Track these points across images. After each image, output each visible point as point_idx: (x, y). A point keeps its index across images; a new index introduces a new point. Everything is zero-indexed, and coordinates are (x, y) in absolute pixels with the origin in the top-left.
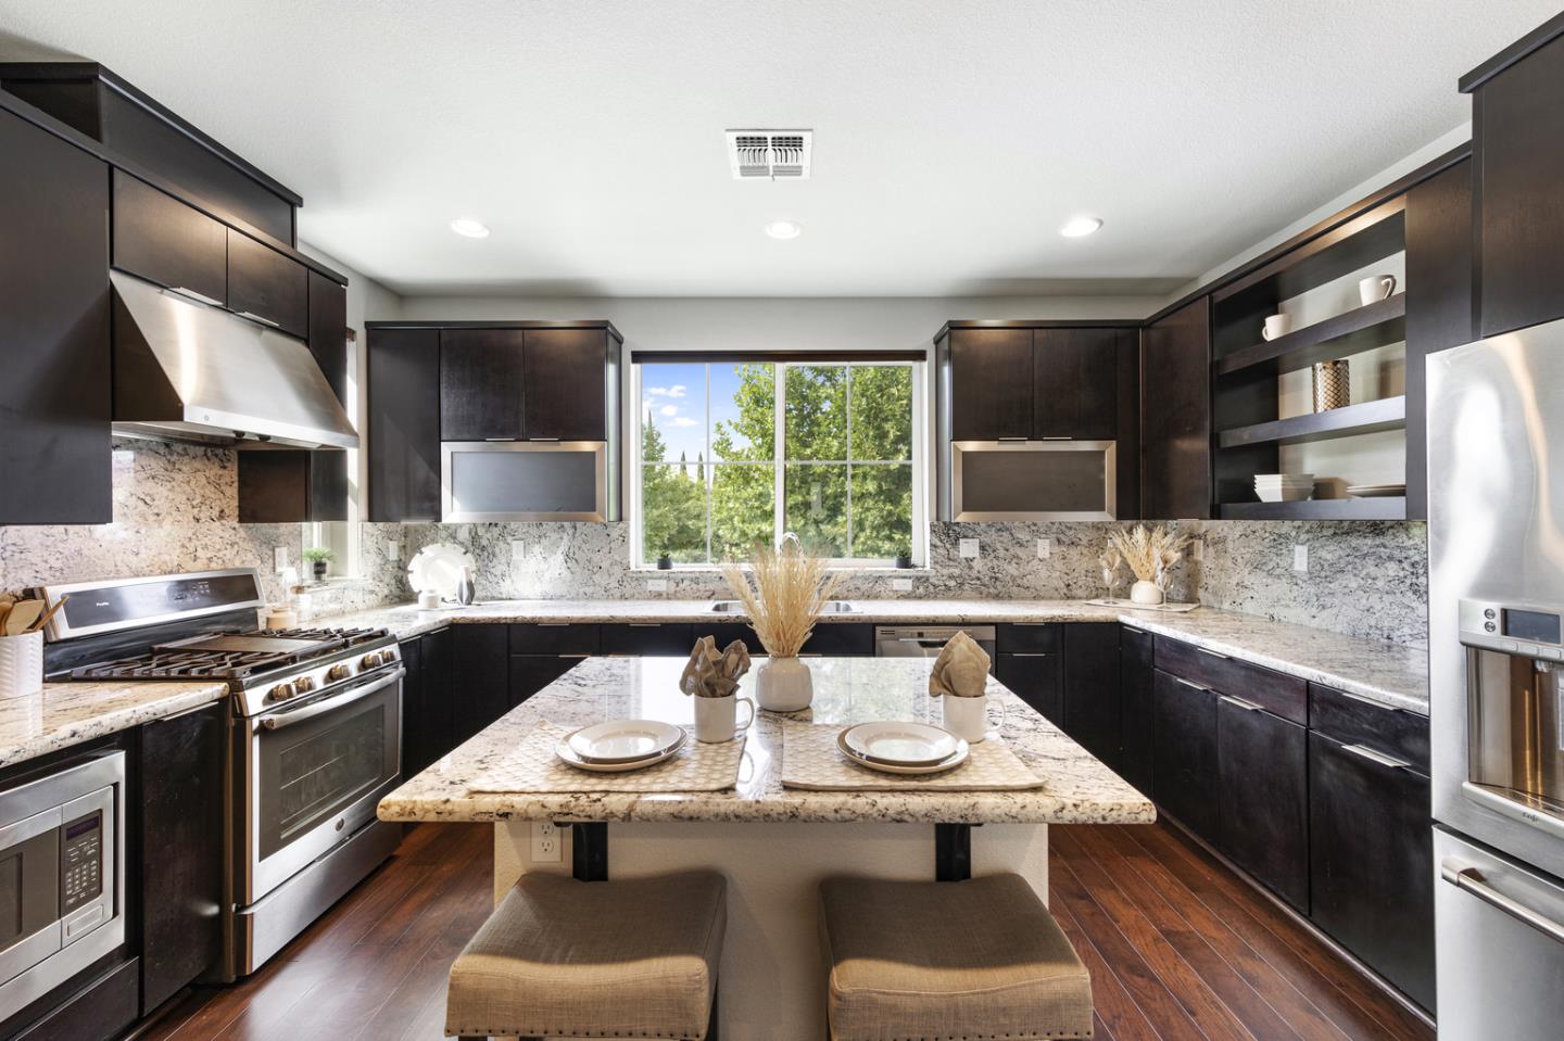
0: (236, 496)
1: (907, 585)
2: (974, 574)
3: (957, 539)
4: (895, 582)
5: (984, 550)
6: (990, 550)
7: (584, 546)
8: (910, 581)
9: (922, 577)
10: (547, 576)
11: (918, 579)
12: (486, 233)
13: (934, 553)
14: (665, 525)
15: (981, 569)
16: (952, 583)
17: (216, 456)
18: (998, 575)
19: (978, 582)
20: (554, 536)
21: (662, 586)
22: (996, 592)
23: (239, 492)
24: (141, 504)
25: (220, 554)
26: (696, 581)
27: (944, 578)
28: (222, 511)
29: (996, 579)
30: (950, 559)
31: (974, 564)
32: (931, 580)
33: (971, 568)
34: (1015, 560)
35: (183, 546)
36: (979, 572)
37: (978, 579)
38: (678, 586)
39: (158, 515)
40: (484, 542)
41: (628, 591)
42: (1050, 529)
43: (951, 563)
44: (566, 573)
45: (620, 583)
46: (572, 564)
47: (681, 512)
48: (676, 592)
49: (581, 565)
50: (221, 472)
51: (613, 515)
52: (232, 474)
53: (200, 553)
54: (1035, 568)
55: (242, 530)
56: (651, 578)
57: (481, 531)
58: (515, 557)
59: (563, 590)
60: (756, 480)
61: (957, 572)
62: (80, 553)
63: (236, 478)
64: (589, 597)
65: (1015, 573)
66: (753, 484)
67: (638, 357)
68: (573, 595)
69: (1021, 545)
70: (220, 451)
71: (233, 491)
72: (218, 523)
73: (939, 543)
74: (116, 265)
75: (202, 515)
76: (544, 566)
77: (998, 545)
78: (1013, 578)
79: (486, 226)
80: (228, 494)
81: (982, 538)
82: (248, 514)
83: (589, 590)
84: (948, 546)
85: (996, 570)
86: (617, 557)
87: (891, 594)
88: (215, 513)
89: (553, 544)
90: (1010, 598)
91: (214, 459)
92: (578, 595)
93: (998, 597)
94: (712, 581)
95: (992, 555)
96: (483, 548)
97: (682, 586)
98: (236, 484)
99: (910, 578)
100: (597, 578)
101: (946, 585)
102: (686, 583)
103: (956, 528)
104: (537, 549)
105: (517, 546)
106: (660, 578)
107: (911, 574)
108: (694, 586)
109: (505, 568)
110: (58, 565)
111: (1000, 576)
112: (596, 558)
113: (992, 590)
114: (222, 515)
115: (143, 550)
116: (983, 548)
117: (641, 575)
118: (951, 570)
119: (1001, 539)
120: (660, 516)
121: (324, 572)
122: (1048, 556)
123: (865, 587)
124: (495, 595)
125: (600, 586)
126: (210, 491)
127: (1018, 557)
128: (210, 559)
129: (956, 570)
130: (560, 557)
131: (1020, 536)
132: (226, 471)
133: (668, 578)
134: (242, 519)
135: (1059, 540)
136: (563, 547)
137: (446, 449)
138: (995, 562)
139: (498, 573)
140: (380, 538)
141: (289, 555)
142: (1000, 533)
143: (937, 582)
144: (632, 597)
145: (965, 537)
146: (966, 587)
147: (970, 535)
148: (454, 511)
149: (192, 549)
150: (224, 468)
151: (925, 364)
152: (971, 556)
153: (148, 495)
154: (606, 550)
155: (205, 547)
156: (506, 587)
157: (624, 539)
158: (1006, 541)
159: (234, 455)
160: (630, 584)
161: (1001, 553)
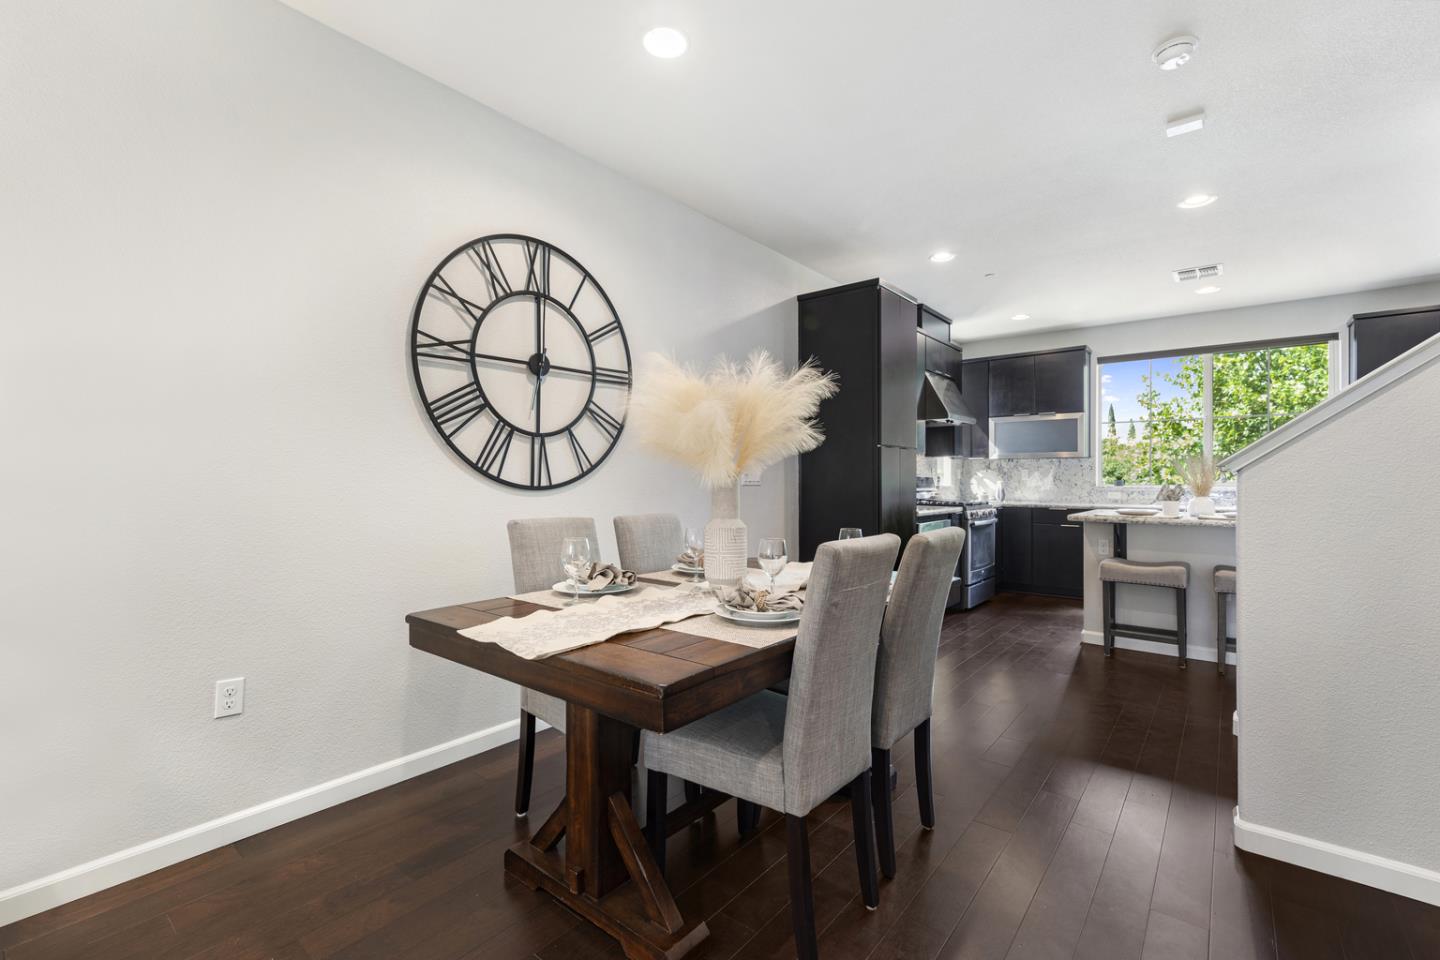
7: (1065, 473)
10: (1043, 489)
20: (1047, 466)
21: (1118, 496)
26: (1142, 493)
38: (1127, 497)
40: (1005, 470)
41: (1095, 498)
44: (1055, 488)
45: (1090, 494)
46: (1058, 483)
49: (1062, 482)
51: (1086, 454)
56: (1111, 491)
57: (1004, 464)
58: (1023, 479)
59: (1053, 497)
60: (1190, 431)
64: (1069, 501)
66: (1185, 434)
67: (1101, 360)
76: (1041, 484)
83: (1069, 498)
86: (1087, 479)
89: (1046, 471)
92: (1062, 500)
96: (1005, 474)
97: (1132, 496)
100: (1074, 491)
102: (1135, 494)
104: (1036, 474)
105: (1024, 473)
106: (1117, 491)
108: (1141, 496)
109: (1017, 484)
112: (1074, 479)
117: (1103, 490)
124: (1012, 499)
125: (1076, 495)
130: (1050, 478)
133: (1122, 491)
136: (1052, 473)
137: (992, 422)
139: (1016, 487)
148: (994, 453)
151: (1340, 343)
154: (1080, 475)
156: (1018, 495)
157: (1092, 468)
160: (1096, 494)
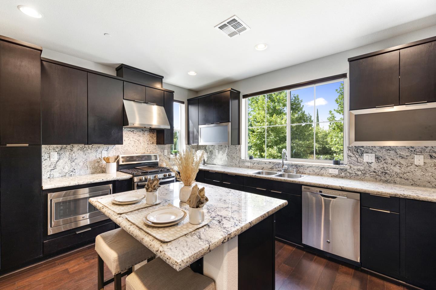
0: (156, 139)
1: (336, 172)
2: (372, 169)
3: (362, 153)
4: (330, 170)
5: (378, 159)
6: (382, 159)
7: (231, 152)
8: (337, 170)
9: (343, 169)
10: (223, 160)
11: (341, 169)
12: (196, 74)
13: (350, 159)
14: (311, 146)
15: (376, 168)
16: (359, 173)
17: (152, 131)
18: (386, 171)
19: (375, 174)
20: (224, 149)
21: (249, 164)
22: (386, 179)
23: (157, 139)
24: (137, 141)
25: (153, 151)
26: (258, 163)
27: (355, 170)
28: (153, 142)
29: (386, 173)
30: (358, 162)
31: (372, 165)
32: (348, 171)
33: (370, 167)
34: (398, 165)
35: (145, 149)
36: (375, 169)
37: (375, 172)
38: (253, 165)
39: (141, 143)
40: (211, 150)
41: (241, 165)
42: (425, 150)
43: (359, 164)
44: (227, 159)
45: (239, 162)
46: (228, 156)
47: (324, 142)
48: (253, 166)
49: (230, 157)
50: (153, 134)
52: (155, 135)
53: (148, 150)
54: (412, 170)
55: (157, 146)
56: (246, 162)
57: (210, 147)
58: (216, 154)
59: (226, 164)
61: (362, 168)
62: (127, 150)
63: (156, 136)
64: (232, 166)
65: (398, 171)
67: (245, 96)
68: (228, 165)
69: (403, 158)
70: (153, 131)
71: (155, 138)
72: (152, 145)
73: (352, 155)
74: (124, 98)
75: (149, 143)
76: (222, 157)
77: (387, 157)
78: (397, 174)
79: (196, 72)
80: (154, 139)
81: (377, 154)
82: (158, 143)
83: (232, 164)
84: (357, 156)
85: (386, 169)
86: (238, 155)
87: (328, 174)
88: (152, 143)
89: (224, 151)
90: (395, 183)
91: (151, 132)
92: (229, 165)
93: (386, 182)
94: (263, 164)
95: (384, 162)
97: (255, 165)
98: (156, 137)
99: (338, 169)
100: (233, 161)
101: (356, 174)
102: (256, 164)
103: (362, 149)
104: (221, 152)
105: (217, 151)
106: (249, 162)
107: (337, 167)
108: (258, 165)
109: (214, 157)
110: (124, 152)
111: (388, 172)
112: (233, 155)
113: (383, 178)
114: (153, 143)
115: (138, 150)
116: (377, 158)
117: (243, 161)
118: (359, 167)
119: (389, 154)
120: (309, 143)
121: (177, 155)
122: (422, 164)
123: (316, 171)
124: (213, 163)
125: (234, 163)
126: (151, 138)
127: (400, 163)
128: (150, 152)
129: (361, 167)
130: (225, 154)
131: (402, 153)
132: (154, 135)
133: (251, 162)
134: (157, 144)
135: (431, 156)
136: (226, 152)
137: (199, 127)
138: (385, 165)
139: (213, 158)
140: (190, 148)
141: (167, 151)
142: (389, 151)
143: (351, 172)
144: (242, 167)
145: (367, 153)
146: (368, 175)
147: (370, 152)
148: (201, 142)
149: (147, 150)
150: (154, 134)
151: (347, 79)
152: (370, 161)
153: (139, 139)
154: (236, 153)
155: (150, 149)
156: (215, 162)
157: (240, 150)
158: (392, 155)
159: (156, 131)
160: (241, 164)
161: (389, 161)
